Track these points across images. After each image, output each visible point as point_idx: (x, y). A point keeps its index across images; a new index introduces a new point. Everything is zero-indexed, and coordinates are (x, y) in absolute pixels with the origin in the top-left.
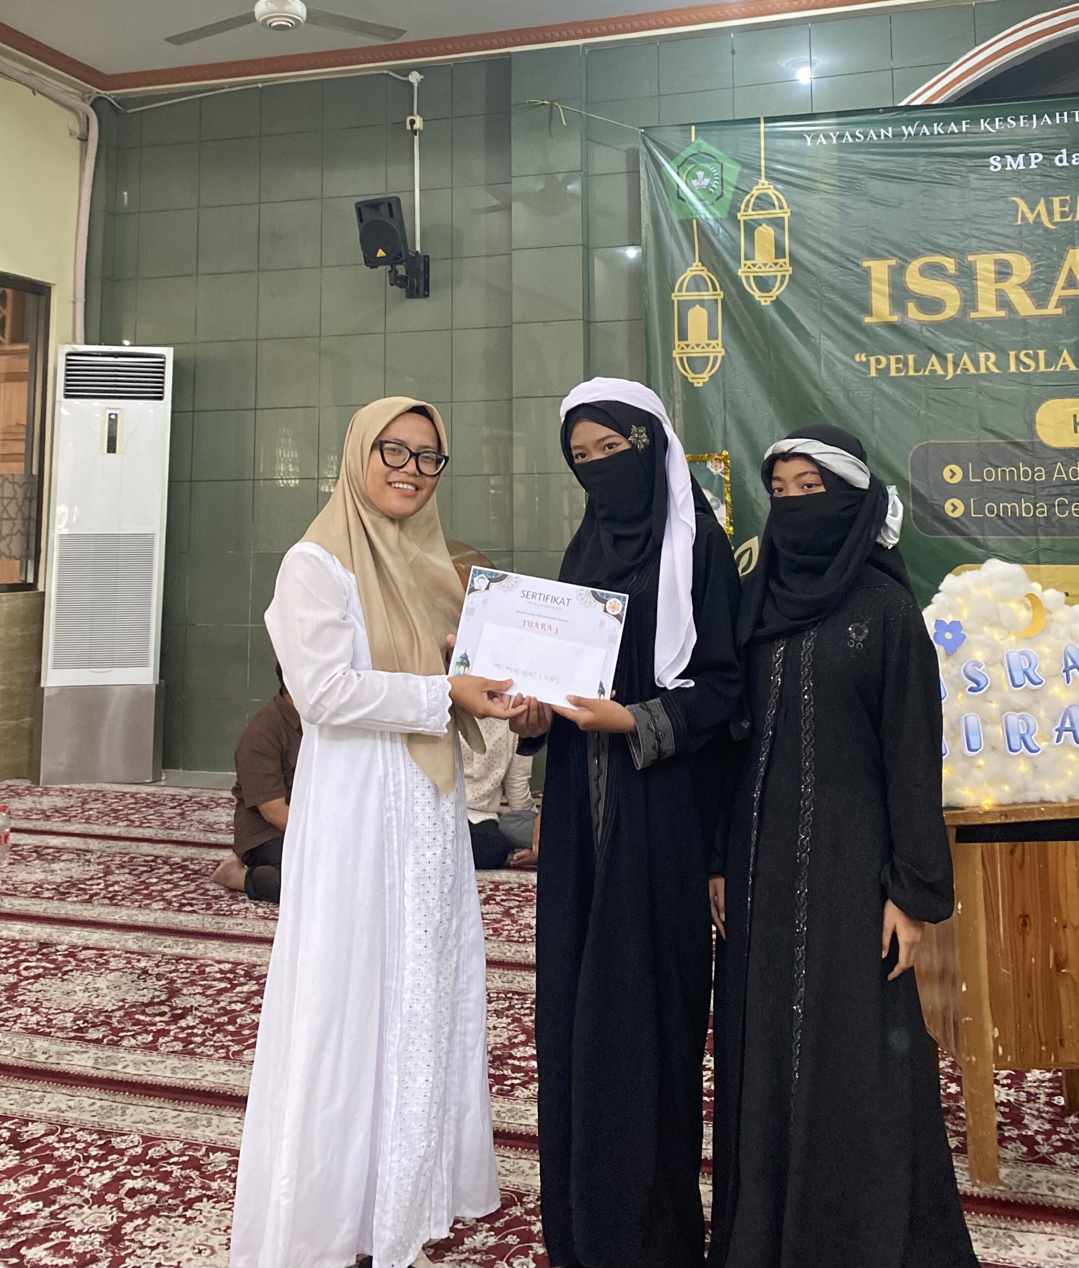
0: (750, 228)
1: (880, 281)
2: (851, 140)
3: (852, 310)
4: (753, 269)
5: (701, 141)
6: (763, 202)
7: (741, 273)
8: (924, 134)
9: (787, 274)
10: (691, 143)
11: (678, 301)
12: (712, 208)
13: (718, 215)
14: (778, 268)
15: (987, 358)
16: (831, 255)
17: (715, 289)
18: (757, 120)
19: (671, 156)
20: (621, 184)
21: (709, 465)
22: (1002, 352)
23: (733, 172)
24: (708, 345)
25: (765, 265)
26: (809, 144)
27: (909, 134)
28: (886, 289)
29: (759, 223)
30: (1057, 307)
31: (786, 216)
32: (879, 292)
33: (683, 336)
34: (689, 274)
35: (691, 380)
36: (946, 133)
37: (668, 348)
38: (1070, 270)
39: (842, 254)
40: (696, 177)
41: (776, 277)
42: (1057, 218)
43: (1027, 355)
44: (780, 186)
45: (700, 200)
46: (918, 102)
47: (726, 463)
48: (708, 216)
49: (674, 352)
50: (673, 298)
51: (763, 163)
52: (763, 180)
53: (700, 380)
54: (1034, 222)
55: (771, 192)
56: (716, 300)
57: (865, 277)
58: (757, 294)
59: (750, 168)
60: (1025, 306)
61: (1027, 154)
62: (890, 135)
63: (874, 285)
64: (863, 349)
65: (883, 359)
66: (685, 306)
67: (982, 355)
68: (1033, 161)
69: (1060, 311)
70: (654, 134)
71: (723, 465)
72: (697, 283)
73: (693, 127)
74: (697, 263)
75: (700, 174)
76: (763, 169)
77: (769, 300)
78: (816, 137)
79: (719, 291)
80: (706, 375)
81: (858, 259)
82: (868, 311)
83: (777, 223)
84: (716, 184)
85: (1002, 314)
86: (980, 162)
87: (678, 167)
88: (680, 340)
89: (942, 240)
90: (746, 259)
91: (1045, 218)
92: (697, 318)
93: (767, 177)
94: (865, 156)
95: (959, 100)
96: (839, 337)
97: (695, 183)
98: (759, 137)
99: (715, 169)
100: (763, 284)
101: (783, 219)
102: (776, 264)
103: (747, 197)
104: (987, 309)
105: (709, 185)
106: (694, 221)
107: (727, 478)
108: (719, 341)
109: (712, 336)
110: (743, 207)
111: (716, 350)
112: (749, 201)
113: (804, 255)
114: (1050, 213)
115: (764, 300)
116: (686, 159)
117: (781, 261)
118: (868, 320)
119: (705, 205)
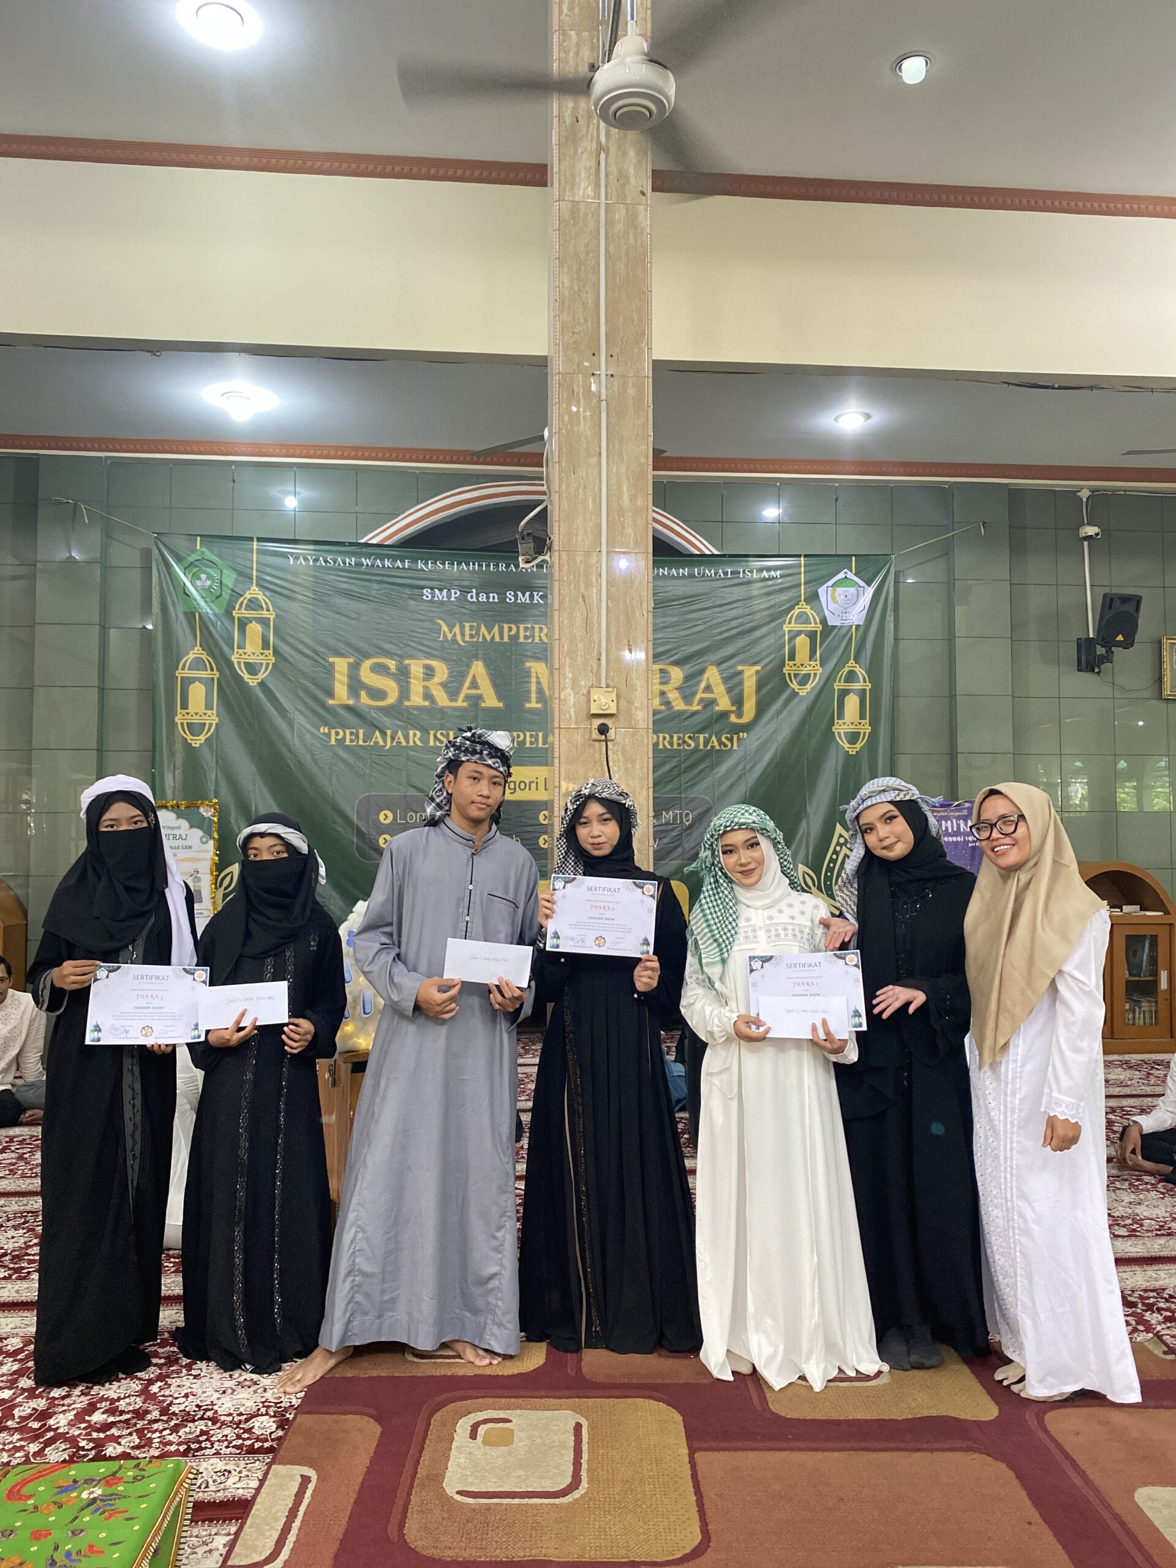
0: (243, 624)
1: (340, 673)
2: (323, 564)
3: (320, 695)
4: (243, 656)
5: (205, 550)
6: (254, 604)
7: (234, 659)
8: (378, 566)
9: (271, 663)
10: (196, 550)
11: (182, 677)
12: (212, 605)
13: (217, 610)
14: (263, 657)
15: (415, 735)
16: (307, 651)
17: (212, 670)
18: (251, 539)
19: (179, 559)
20: (135, 577)
21: (201, 810)
22: (425, 731)
23: (230, 578)
24: (205, 714)
25: (254, 654)
26: (291, 562)
27: (367, 565)
28: (345, 679)
29: (250, 620)
30: (463, 701)
31: (272, 617)
32: (341, 682)
33: (185, 706)
34: (191, 656)
35: (189, 741)
36: (393, 568)
37: (171, 714)
38: (474, 676)
39: (314, 651)
40: (199, 579)
41: (262, 664)
42: (467, 638)
43: (443, 735)
44: (268, 593)
45: (203, 597)
46: (374, 541)
47: (215, 809)
48: (209, 611)
49: (176, 718)
50: (177, 674)
51: (255, 573)
52: (254, 587)
53: (198, 741)
54: (452, 640)
55: (261, 597)
56: (213, 679)
57: (330, 669)
58: (246, 676)
59: (244, 576)
60: (442, 699)
61: (449, 590)
62: (353, 564)
63: (337, 676)
64: (326, 724)
65: (341, 733)
66: (187, 682)
67: (411, 732)
68: (453, 595)
69: (465, 704)
70: (166, 540)
71: (212, 810)
72: (198, 664)
73: (199, 538)
74: (198, 647)
75: (203, 576)
76: (254, 578)
77: (256, 681)
78: (297, 558)
79: (215, 672)
80: (202, 738)
81: (326, 655)
82: (331, 695)
83: (264, 622)
84: (216, 586)
85: (427, 703)
86: (416, 591)
87: (185, 569)
88: (182, 708)
89: (388, 647)
90: (239, 648)
91: (459, 637)
92: (197, 692)
93: (258, 585)
94: (333, 577)
95: (402, 543)
96: (308, 713)
97: (198, 583)
98: (252, 552)
99: (216, 575)
100: (252, 669)
101: (269, 619)
102: (262, 654)
103: (241, 599)
104: (416, 699)
105: (210, 586)
106: (197, 614)
107: (215, 819)
108: (214, 712)
109: (209, 706)
110: (237, 606)
111: (212, 718)
112: (242, 602)
113: (284, 648)
114: (463, 635)
115: (251, 681)
116: (192, 563)
117: (266, 652)
118: (331, 702)
119: (206, 602)
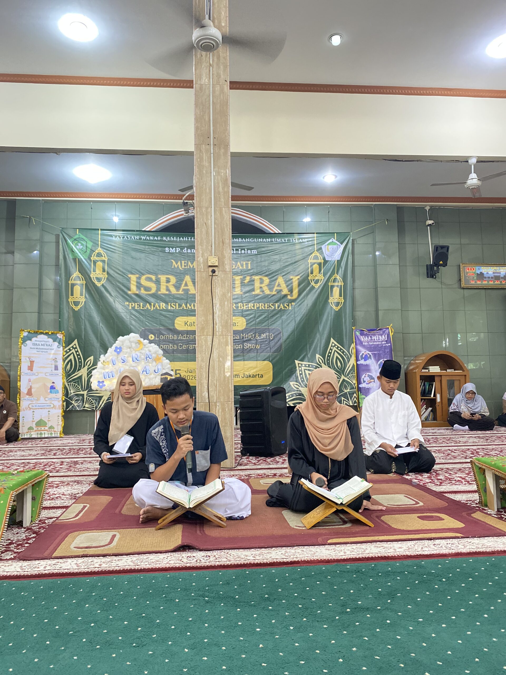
0: (95, 262)
1: (134, 281)
2: (126, 239)
3: (126, 290)
4: (95, 275)
5: (80, 234)
6: (99, 255)
7: (92, 276)
8: (148, 239)
9: (106, 277)
10: (77, 234)
11: (71, 284)
12: (83, 255)
13: (85, 257)
15: (163, 305)
16: (120, 273)
17: (83, 280)
18: (98, 230)
19: (70, 238)
20: (53, 246)
22: (167, 303)
23: (90, 245)
24: (80, 298)
25: (99, 274)
26: (114, 238)
27: (144, 239)
28: (135, 283)
29: (98, 261)
30: (182, 291)
31: (106, 260)
32: (133, 284)
33: (72, 295)
34: (75, 275)
35: (74, 308)
36: (154, 240)
37: (68, 297)
38: (186, 281)
39: (123, 272)
40: (78, 245)
41: (102, 278)
42: (183, 267)
43: (173, 304)
44: (105, 250)
45: (80, 252)
46: (148, 230)
48: (82, 257)
49: (69, 299)
50: (69, 282)
51: (100, 243)
52: (99, 248)
53: (77, 308)
54: (177, 268)
55: (102, 252)
56: (83, 284)
57: (129, 280)
58: (96, 283)
59: (96, 244)
60: (173, 290)
61: (176, 248)
62: (138, 238)
63: (132, 282)
64: (128, 301)
65: (134, 304)
66: (73, 285)
67: (161, 304)
68: (177, 250)
69: (183, 293)
70: (66, 231)
72: (77, 278)
73: (78, 230)
74: (77, 272)
75: (79, 244)
76: (99, 244)
78: (116, 237)
80: (79, 307)
81: (127, 274)
82: (129, 289)
84: (84, 248)
85: (167, 292)
86: (163, 249)
87: (72, 241)
88: (71, 296)
89: (152, 271)
90: (93, 271)
91: (180, 267)
92: (77, 289)
93: (101, 247)
94: (130, 244)
95: (159, 230)
96: (121, 297)
97: (78, 247)
98: (98, 235)
99: (84, 243)
100: (99, 280)
101: (105, 260)
102: (102, 274)
103: (94, 253)
104: (163, 291)
105: (82, 248)
106: (77, 259)
108: (84, 296)
109: (81, 295)
110: (93, 256)
111: (82, 300)
112: (95, 254)
113: (111, 272)
114: (181, 265)
115: (99, 284)
116: (75, 239)
117: (104, 273)
118: (129, 292)
119: (81, 254)
